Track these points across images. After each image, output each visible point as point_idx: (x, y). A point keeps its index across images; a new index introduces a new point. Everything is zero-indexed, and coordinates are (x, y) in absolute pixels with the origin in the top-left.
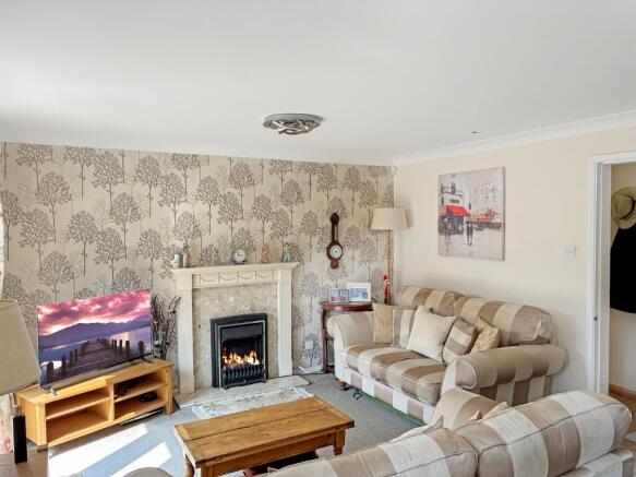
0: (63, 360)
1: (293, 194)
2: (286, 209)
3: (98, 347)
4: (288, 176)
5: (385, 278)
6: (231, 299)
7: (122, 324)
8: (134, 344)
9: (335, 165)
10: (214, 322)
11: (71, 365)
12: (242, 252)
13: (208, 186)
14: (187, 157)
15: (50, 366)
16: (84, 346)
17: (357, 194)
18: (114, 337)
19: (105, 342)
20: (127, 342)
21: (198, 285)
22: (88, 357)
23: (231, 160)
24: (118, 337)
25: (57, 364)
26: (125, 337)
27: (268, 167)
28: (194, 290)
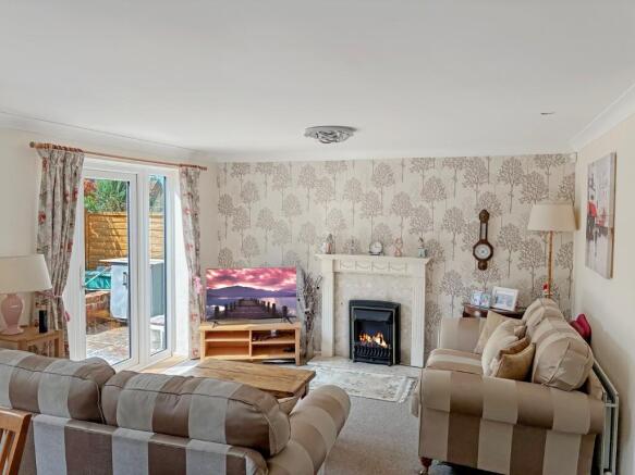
0: (226, 307)
1: (435, 190)
2: (427, 205)
3: (251, 303)
4: (429, 174)
5: (545, 287)
6: (369, 285)
7: (270, 292)
8: (279, 307)
9: (488, 158)
10: (352, 303)
11: (231, 311)
12: (379, 245)
13: (353, 185)
14: (336, 163)
15: (217, 309)
16: (241, 300)
17: (518, 189)
18: (264, 299)
19: (256, 301)
20: (274, 305)
21: (338, 269)
22: (243, 308)
23: (373, 162)
24: (266, 300)
25: (222, 309)
26: (272, 301)
27: (409, 165)
28: (335, 273)
